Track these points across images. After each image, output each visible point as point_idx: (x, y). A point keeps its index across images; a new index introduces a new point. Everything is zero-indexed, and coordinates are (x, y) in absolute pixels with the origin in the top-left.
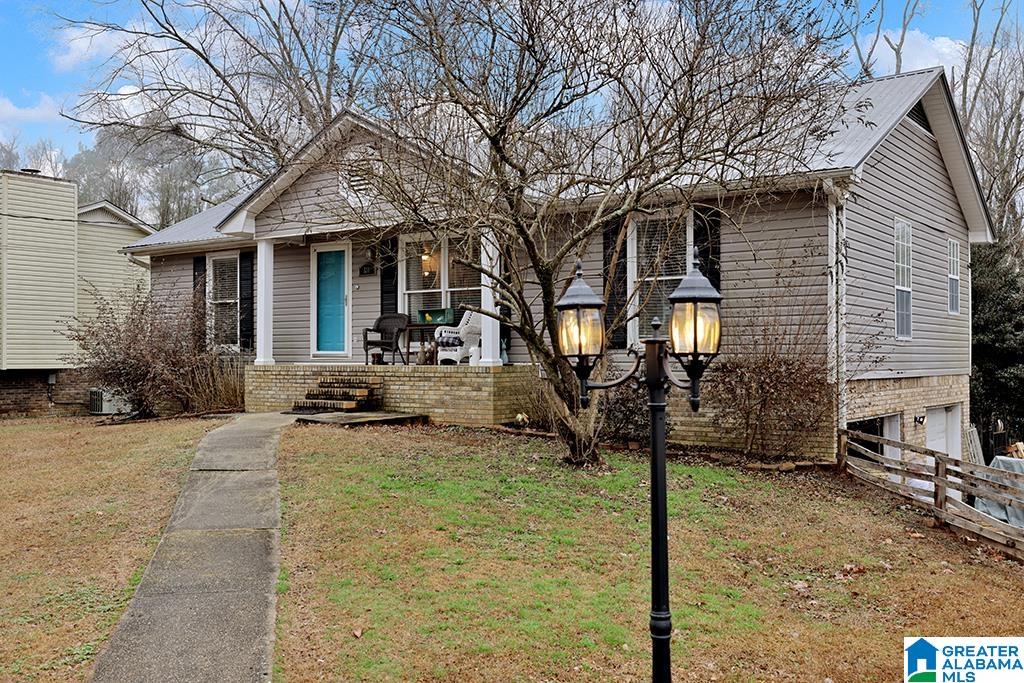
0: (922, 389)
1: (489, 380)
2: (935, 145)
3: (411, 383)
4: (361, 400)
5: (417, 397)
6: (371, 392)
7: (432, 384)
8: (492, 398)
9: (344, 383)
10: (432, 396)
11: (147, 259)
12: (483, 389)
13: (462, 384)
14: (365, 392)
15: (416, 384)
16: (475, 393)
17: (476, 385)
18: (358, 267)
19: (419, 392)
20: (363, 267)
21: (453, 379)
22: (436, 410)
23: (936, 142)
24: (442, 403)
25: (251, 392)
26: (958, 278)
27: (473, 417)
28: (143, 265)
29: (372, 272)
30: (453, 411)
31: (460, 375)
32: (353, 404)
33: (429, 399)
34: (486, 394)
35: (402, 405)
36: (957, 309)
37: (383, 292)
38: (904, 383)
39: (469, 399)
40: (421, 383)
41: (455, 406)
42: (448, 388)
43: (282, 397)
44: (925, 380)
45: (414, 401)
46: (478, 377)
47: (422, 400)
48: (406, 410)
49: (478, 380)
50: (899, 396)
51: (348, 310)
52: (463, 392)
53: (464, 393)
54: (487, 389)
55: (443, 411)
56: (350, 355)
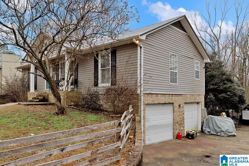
0: (182, 98)
2: (189, 36)
3: (53, 96)
4: (40, 99)
6: (44, 97)
11: (21, 70)
14: (42, 98)
23: (189, 35)
25: (29, 98)
26: (199, 70)
28: (20, 71)
32: (38, 100)
35: (51, 101)
36: (199, 78)
37: (57, 75)
38: (174, 96)
44: (184, 96)
50: (172, 99)
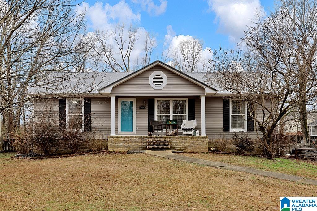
1: (207, 139)
3: (180, 141)
5: (181, 144)
7: (187, 141)
8: (208, 144)
13: (198, 141)
15: (181, 141)
16: (202, 143)
17: (202, 141)
18: (138, 106)
19: (182, 143)
22: (189, 148)
24: (191, 146)
25: (111, 145)
29: (145, 108)
30: (194, 148)
31: (197, 138)
33: (186, 145)
35: (176, 147)
37: (149, 114)
39: (200, 144)
40: (183, 141)
41: (195, 147)
42: (193, 142)
43: (126, 146)
45: (180, 146)
47: (183, 145)
48: (178, 148)
49: (203, 139)
53: (198, 143)
54: (206, 142)
55: (191, 148)
56: (135, 133)
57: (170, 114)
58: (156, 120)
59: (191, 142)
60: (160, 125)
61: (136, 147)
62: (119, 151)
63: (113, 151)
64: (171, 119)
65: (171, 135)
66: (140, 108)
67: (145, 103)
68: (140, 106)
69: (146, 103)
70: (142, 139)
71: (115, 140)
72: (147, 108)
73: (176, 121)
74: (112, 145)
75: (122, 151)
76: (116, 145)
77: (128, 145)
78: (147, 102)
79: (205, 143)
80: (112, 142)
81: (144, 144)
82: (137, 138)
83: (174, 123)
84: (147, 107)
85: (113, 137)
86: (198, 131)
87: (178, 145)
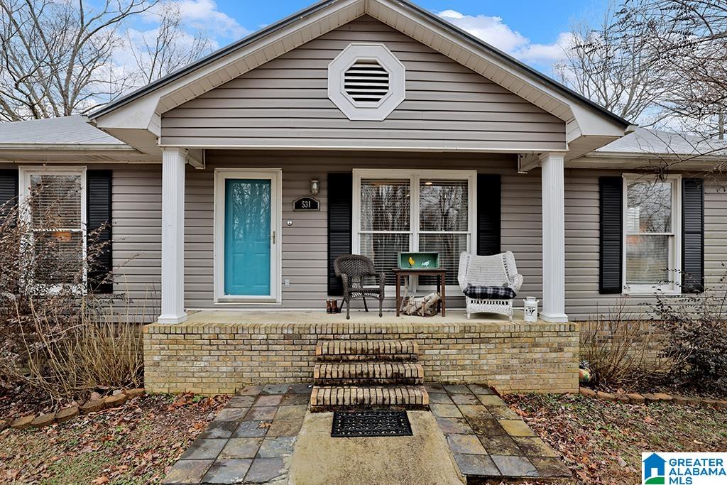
1: (574, 339)
3: (460, 346)
5: (467, 362)
7: (492, 346)
9: (367, 354)
10: (492, 361)
12: (566, 349)
13: (536, 345)
15: (467, 347)
16: (553, 355)
17: (556, 345)
18: (290, 200)
19: (471, 357)
20: (300, 201)
21: (522, 340)
22: (498, 377)
24: (507, 368)
25: (157, 364)
27: (551, 382)
29: (314, 206)
30: (522, 376)
31: (533, 335)
33: (487, 364)
34: (570, 355)
37: (330, 230)
39: (545, 361)
40: (477, 346)
41: (525, 371)
42: (515, 351)
43: (224, 369)
45: (463, 368)
46: (560, 336)
47: (474, 366)
48: (450, 379)
49: (558, 339)
51: (276, 249)
52: (537, 354)
53: (539, 355)
54: (571, 349)
55: (508, 377)
56: (279, 300)
57: (409, 229)
58: (356, 251)
59: (508, 350)
60: (373, 271)
61: (267, 374)
62: (195, 390)
63: (166, 391)
64: (414, 247)
65: (415, 314)
66: (298, 206)
67: (315, 186)
68: (296, 199)
69: (319, 188)
70: (294, 338)
71: (177, 342)
72: (324, 208)
73: (433, 257)
74: (163, 364)
75: (208, 391)
76: (180, 364)
77: (234, 368)
78: (325, 184)
79: (568, 354)
80: (163, 352)
81: (306, 364)
82: (271, 336)
83: (427, 263)
84: (323, 202)
85: (167, 331)
86: (531, 302)
87: (454, 366)
